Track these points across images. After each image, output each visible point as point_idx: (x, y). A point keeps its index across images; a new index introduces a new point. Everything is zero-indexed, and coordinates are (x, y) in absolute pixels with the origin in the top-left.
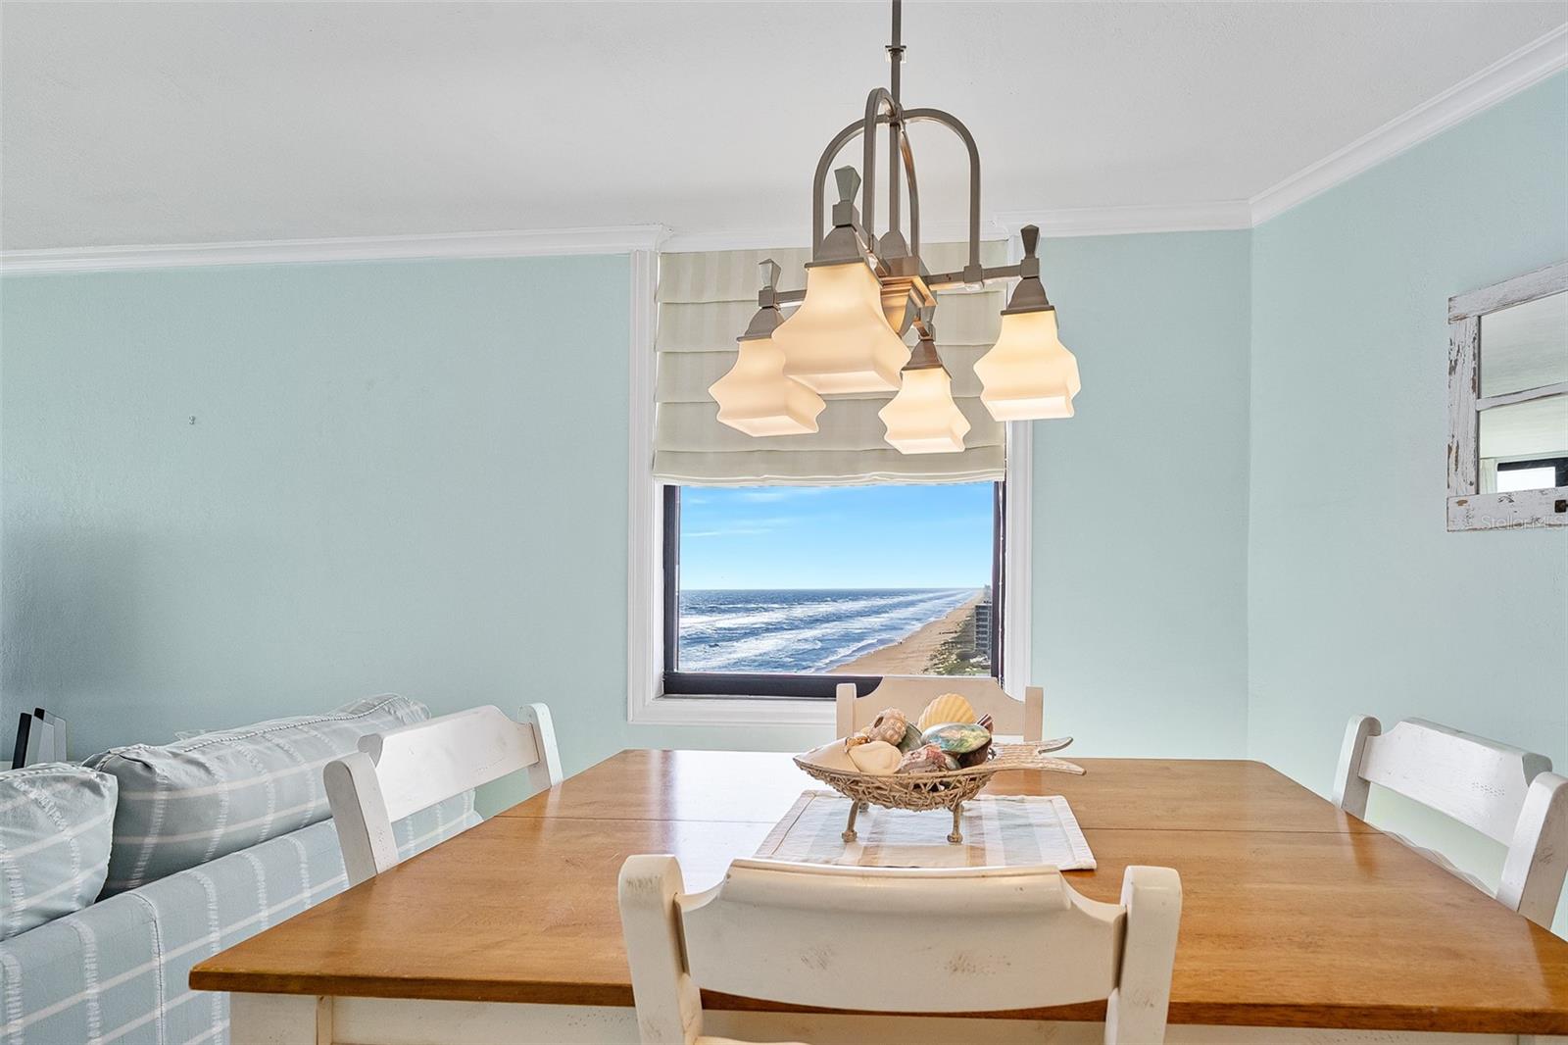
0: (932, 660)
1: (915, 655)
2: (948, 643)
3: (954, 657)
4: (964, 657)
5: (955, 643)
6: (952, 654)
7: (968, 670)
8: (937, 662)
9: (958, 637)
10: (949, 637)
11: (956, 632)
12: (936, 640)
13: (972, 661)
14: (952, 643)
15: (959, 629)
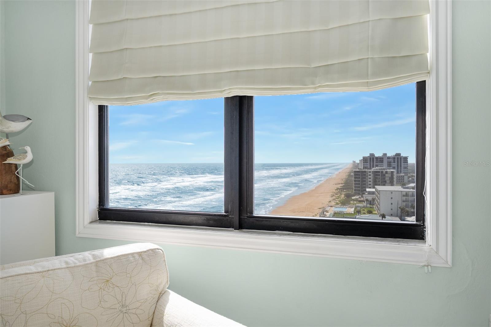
0: (332, 197)
1: (322, 194)
2: (339, 189)
3: (343, 196)
4: (348, 196)
5: (342, 189)
6: (342, 194)
7: (351, 202)
8: (335, 198)
9: (343, 186)
10: (339, 186)
11: (342, 184)
12: (332, 187)
13: (353, 198)
14: (341, 189)
15: (343, 182)
